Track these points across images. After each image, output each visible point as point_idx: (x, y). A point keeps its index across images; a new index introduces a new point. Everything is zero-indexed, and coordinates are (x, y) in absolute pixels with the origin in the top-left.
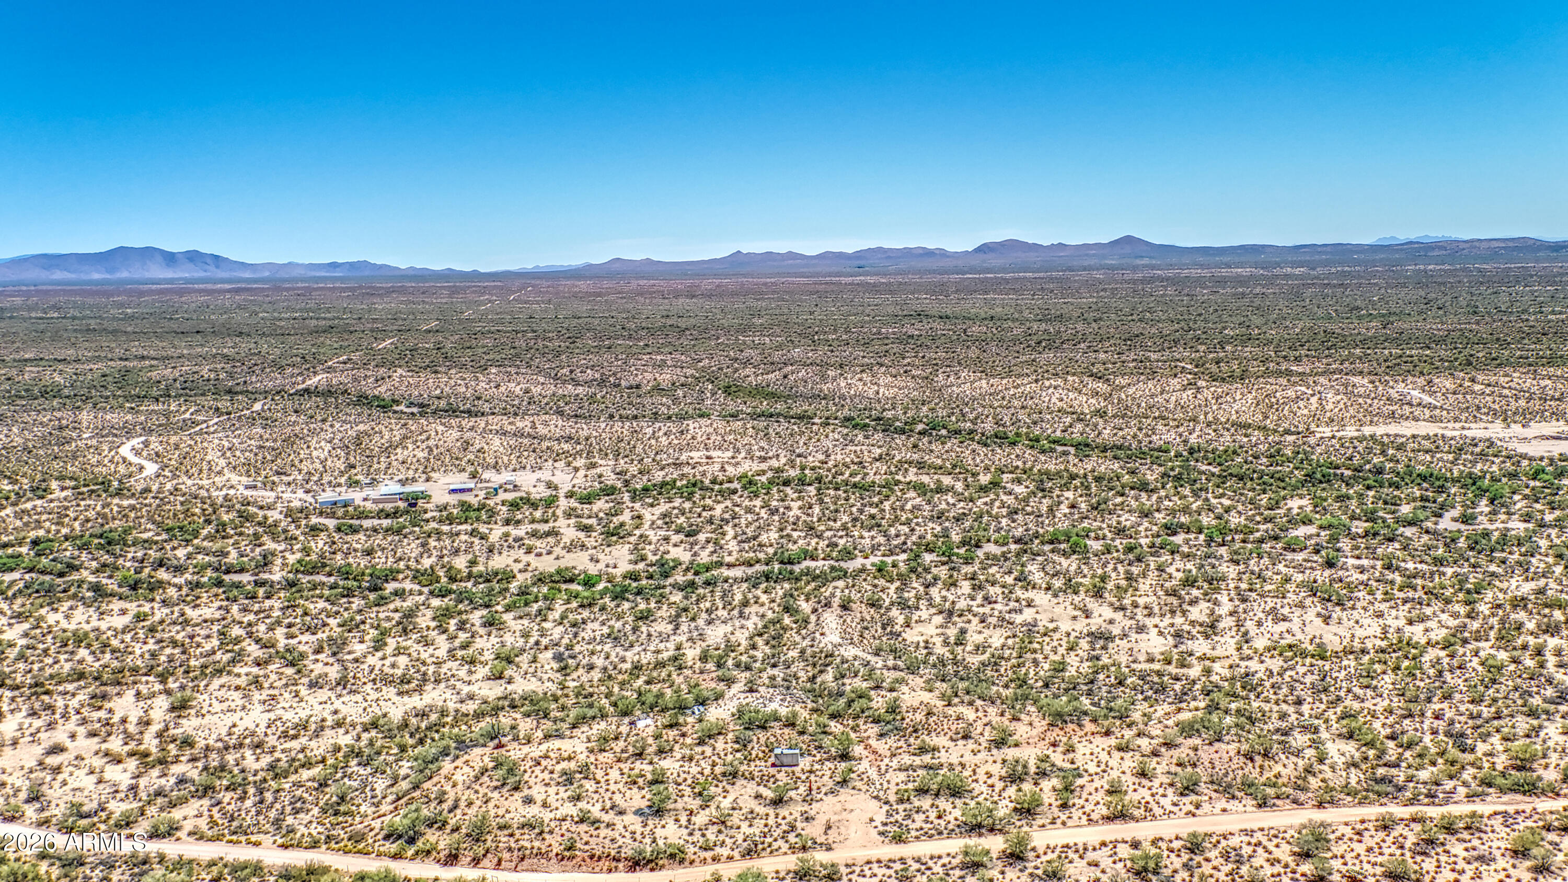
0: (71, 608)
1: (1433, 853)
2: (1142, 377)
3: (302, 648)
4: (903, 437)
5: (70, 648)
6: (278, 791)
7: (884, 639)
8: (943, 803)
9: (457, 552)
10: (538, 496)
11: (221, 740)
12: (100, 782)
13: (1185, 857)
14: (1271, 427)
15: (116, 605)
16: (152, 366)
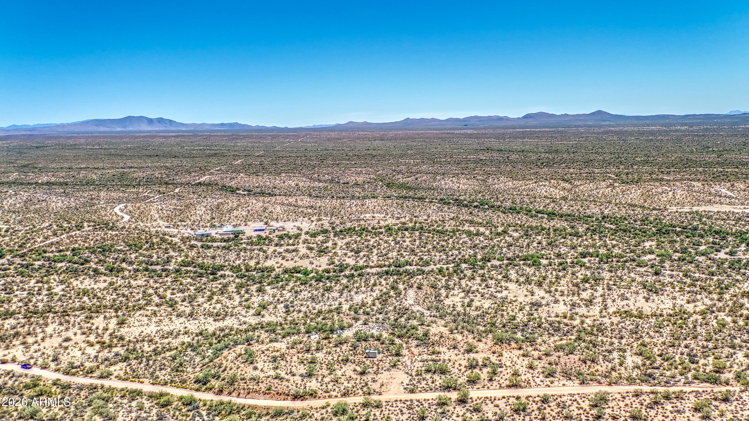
0: (84, 279)
1: (656, 407)
2: (588, 181)
3: (176, 299)
4: (466, 208)
5: (80, 296)
6: (155, 360)
7: (435, 303)
8: (436, 377)
9: (251, 258)
10: (292, 234)
11: (136, 338)
12: (83, 354)
13: (539, 404)
14: (647, 206)
15: (103, 278)
16: (134, 171)
